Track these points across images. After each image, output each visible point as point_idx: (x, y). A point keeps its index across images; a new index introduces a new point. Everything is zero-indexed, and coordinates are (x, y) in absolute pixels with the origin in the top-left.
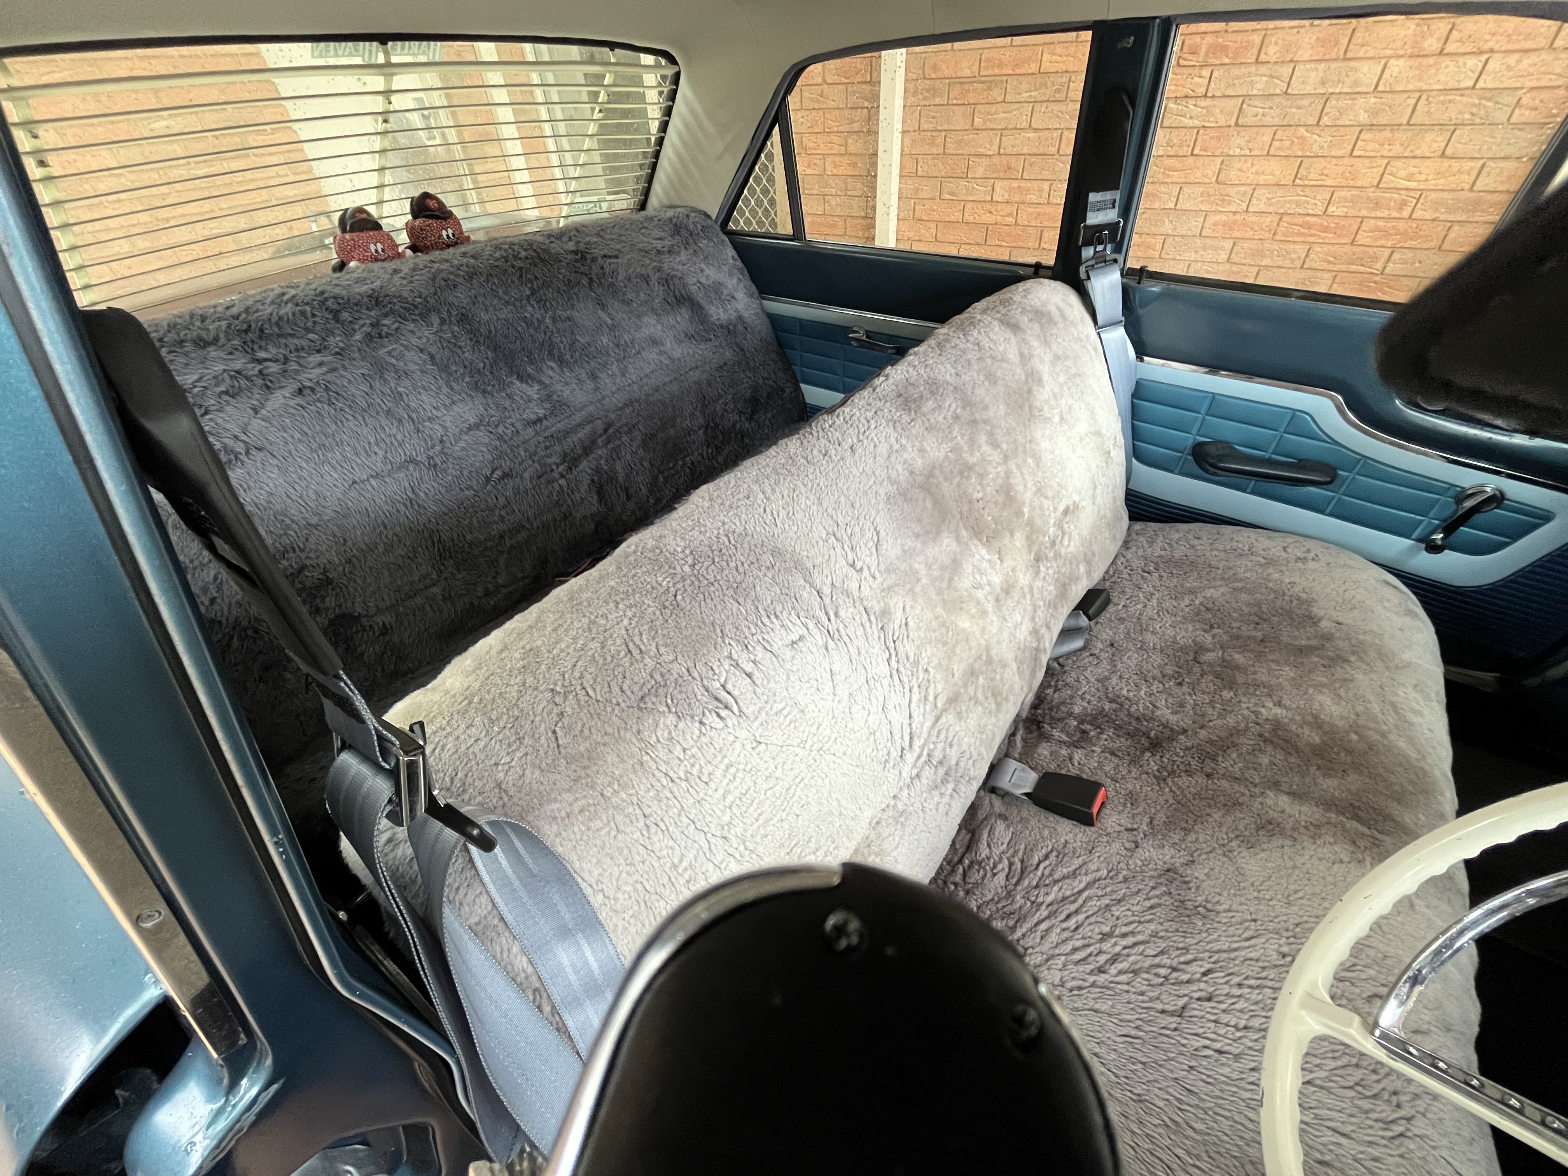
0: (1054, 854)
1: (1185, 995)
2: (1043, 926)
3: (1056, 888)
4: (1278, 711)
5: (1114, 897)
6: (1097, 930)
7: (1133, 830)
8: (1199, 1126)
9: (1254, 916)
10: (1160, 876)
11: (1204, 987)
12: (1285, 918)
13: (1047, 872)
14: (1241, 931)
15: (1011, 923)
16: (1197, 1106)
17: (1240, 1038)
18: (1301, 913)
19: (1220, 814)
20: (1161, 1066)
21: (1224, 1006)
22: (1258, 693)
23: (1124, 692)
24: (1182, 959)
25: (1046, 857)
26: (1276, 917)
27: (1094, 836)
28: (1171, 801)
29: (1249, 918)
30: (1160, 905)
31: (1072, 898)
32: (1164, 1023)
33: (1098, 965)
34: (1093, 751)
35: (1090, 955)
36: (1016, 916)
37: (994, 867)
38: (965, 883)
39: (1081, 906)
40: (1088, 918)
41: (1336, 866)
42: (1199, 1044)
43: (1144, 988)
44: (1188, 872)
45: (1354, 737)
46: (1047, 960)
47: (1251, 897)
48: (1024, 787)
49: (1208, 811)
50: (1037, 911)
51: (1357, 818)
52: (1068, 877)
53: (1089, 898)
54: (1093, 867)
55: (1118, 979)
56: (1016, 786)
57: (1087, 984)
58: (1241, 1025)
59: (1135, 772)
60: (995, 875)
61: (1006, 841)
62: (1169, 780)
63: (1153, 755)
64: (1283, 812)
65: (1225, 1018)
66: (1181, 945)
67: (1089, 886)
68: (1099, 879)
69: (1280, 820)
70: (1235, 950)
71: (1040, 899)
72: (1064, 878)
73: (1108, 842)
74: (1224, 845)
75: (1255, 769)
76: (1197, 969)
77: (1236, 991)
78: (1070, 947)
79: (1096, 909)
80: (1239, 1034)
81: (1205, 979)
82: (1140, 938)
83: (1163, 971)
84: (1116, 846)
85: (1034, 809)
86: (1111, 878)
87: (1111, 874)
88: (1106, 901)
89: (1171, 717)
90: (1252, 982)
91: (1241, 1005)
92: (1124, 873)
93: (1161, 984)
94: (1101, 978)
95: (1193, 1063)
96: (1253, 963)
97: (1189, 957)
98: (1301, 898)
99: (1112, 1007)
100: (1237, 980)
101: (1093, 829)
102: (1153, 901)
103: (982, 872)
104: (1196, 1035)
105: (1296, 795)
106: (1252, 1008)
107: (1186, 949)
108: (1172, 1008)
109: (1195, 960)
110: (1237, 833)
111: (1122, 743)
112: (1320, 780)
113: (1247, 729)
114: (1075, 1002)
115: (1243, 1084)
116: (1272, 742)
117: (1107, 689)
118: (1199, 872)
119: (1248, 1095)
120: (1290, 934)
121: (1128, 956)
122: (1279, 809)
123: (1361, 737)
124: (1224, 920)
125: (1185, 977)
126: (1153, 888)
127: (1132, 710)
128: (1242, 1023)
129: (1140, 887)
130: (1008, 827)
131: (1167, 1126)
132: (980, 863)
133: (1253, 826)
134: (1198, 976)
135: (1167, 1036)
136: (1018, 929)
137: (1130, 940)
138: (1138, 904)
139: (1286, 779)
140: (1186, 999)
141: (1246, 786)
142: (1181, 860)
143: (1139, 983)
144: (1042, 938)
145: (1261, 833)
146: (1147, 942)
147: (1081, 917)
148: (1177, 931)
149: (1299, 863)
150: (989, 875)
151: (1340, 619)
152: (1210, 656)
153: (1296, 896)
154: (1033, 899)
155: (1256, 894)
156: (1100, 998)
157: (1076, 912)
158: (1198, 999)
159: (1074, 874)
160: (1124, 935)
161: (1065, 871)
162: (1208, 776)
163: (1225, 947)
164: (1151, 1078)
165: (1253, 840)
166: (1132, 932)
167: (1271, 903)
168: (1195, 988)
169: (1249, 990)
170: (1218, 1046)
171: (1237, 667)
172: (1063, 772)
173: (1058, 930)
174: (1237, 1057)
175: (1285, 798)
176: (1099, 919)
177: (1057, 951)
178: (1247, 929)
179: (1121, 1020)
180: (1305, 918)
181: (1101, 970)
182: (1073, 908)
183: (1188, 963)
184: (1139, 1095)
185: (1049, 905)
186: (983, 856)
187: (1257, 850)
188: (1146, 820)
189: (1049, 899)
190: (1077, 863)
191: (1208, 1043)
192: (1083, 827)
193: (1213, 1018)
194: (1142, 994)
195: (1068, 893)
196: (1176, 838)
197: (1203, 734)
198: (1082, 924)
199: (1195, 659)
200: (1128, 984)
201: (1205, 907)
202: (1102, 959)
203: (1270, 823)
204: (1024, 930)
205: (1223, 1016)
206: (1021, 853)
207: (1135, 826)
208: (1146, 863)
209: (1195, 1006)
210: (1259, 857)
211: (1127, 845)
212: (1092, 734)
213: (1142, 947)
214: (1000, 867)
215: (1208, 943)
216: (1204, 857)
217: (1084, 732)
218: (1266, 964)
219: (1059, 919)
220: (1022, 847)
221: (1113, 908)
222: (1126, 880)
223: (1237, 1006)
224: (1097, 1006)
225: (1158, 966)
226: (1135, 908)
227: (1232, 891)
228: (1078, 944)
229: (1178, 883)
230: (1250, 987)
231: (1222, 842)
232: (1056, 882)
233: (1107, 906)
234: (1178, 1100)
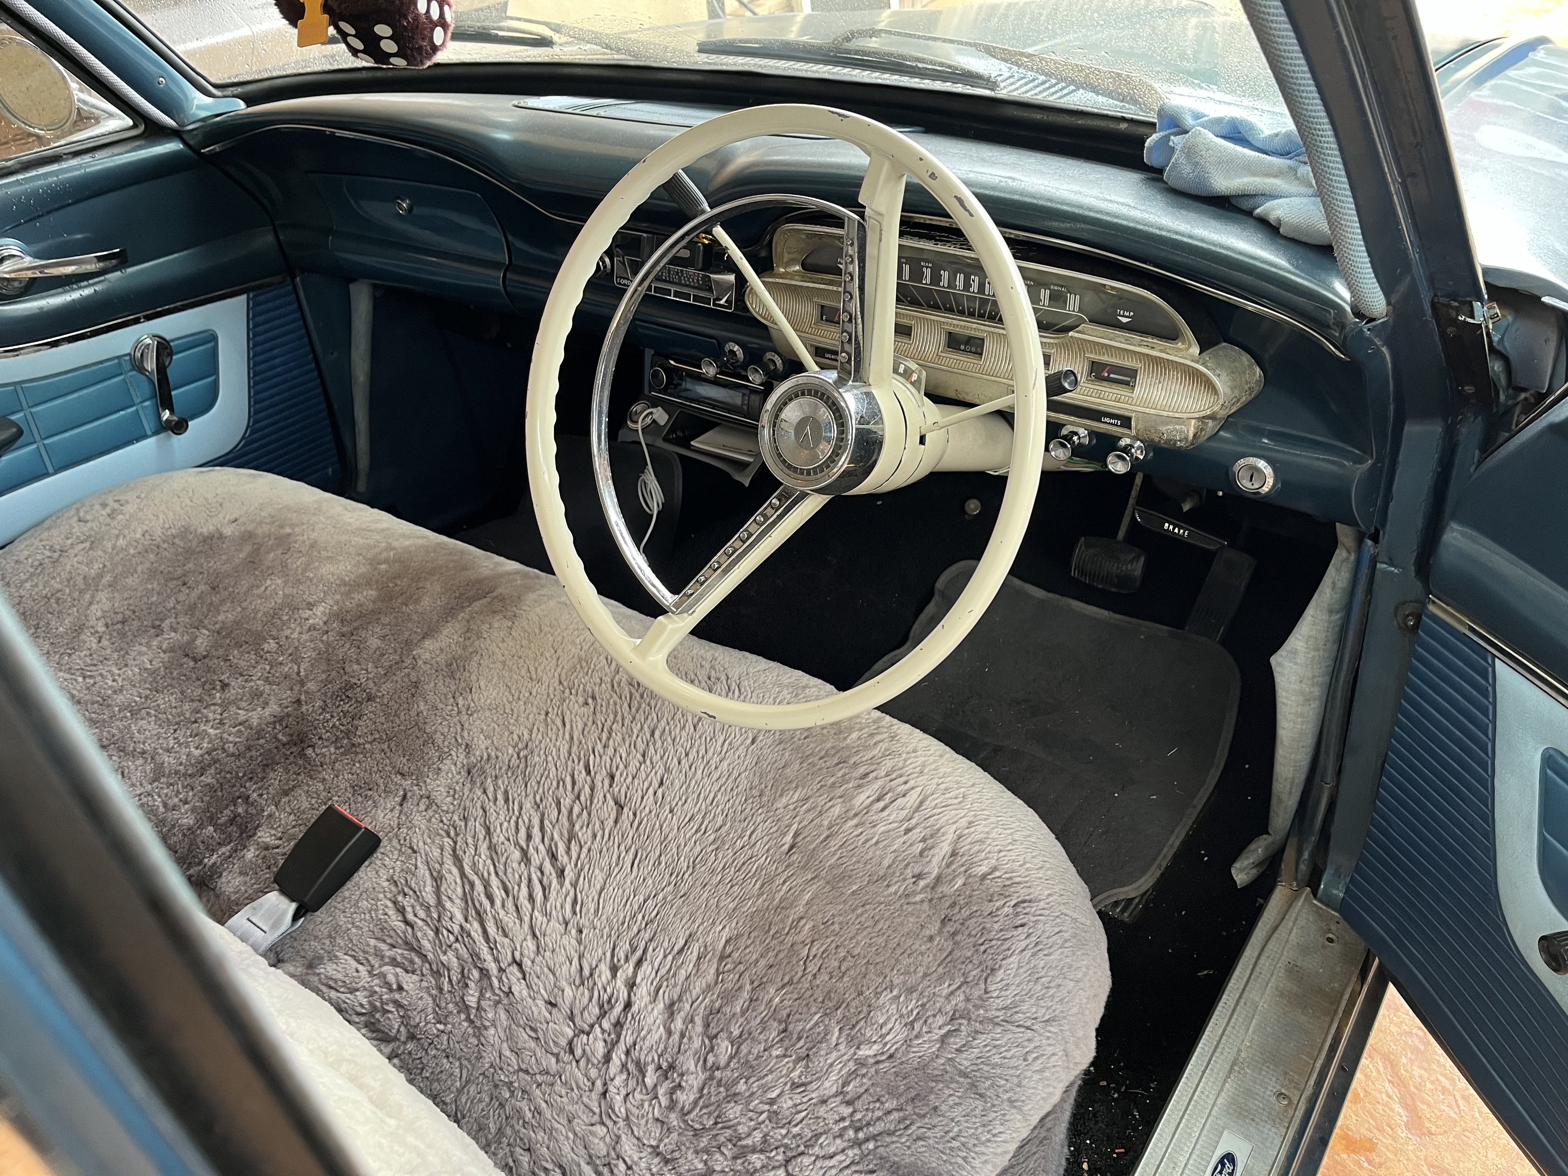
0: (400, 898)
1: (605, 796)
2: (492, 930)
3: (448, 905)
4: (319, 610)
5: (481, 837)
6: (515, 865)
7: (404, 797)
8: (720, 820)
9: (543, 712)
10: (473, 782)
11: (601, 778)
12: (551, 689)
13: (422, 914)
14: (554, 728)
15: (476, 974)
16: (703, 818)
17: (652, 763)
18: (551, 675)
19: (422, 704)
20: (665, 839)
21: (621, 767)
22: (285, 618)
23: (197, 753)
24: (569, 787)
25: (401, 911)
26: (548, 695)
27: (395, 842)
28: (385, 746)
29: (543, 717)
30: (506, 792)
31: (467, 887)
32: (627, 824)
33: (554, 875)
34: (270, 816)
35: (541, 882)
36: (469, 965)
37: (388, 985)
38: (396, 1039)
39: (482, 878)
40: (497, 874)
41: (513, 633)
42: (652, 798)
43: (589, 832)
44: (478, 753)
45: (383, 567)
46: (534, 935)
47: (523, 708)
48: (284, 913)
49: (413, 713)
50: (469, 935)
51: (471, 600)
52: (438, 888)
53: (474, 865)
54: (436, 853)
55: (574, 855)
56: (275, 925)
57: (572, 893)
58: (641, 759)
59: (328, 775)
60: (400, 988)
61: (354, 964)
62: (356, 740)
63: (313, 747)
64: (442, 650)
65: (632, 769)
66: (555, 784)
67: (458, 862)
68: (454, 850)
69: (449, 656)
70: (572, 738)
71: (456, 929)
72: (438, 892)
73: (409, 829)
74: (459, 712)
75: (383, 655)
76: (581, 777)
77: (610, 752)
78: (526, 902)
79: (489, 862)
80: (648, 762)
81: (592, 773)
82: (536, 822)
83: (576, 809)
84: (418, 820)
85: (321, 915)
86: (457, 835)
87: (452, 833)
88: (483, 848)
89: (267, 712)
90: (604, 736)
91: (623, 751)
92: (456, 818)
93: (589, 814)
94: (569, 874)
95: (668, 808)
96: (587, 729)
97: (568, 780)
98: (536, 670)
99: (602, 870)
100: (599, 747)
101: (384, 842)
102: (500, 797)
103: (390, 1007)
104: (642, 798)
105: (429, 633)
106: (627, 744)
107: (561, 781)
108: (615, 812)
109: (573, 777)
110: (450, 695)
111: (276, 778)
112: (420, 609)
113: (328, 644)
114: (588, 910)
115: (690, 774)
116: (356, 629)
117: (177, 772)
118: (481, 744)
119: (699, 772)
120: (567, 691)
121: (552, 839)
122: (438, 652)
123: (386, 561)
124: (540, 736)
125: (587, 789)
126: (485, 792)
127: (231, 748)
128: (639, 756)
129: (479, 805)
130: (333, 958)
131: (717, 849)
132: (375, 1009)
133: (448, 680)
134: (588, 778)
135: (640, 824)
136: (486, 965)
137: (536, 832)
138: (498, 816)
139: (408, 633)
140: (608, 796)
141: (400, 669)
142: (462, 756)
143: (584, 835)
144: (506, 936)
145: (458, 675)
146: (543, 815)
147: (495, 882)
148: (539, 783)
149: (501, 658)
150: (397, 996)
151: (232, 518)
152: (202, 642)
153: (533, 673)
154: (452, 938)
155: (521, 703)
156: (590, 882)
157: (487, 885)
158: (611, 786)
159: (438, 879)
160: (529, 837)
161: (429, 889)
162: (370, 698)
163: (567, 746)
164: (675, 850)
165: (463, 685)
166: (528, 829)
167: (534, 693)
168: (600, 784)
169: (611, 741)
170: (656, 784)
171: (237, 623)
172: (281, 862)
173: (502, 913)
174: (667, 770)
175: (427, 643)
176: (503, 860)
177: (527, 919)
178: (553, 722)
179: (617, 865)
180: (556, 675)
181: (561, 873)
182: (479, 887)
183: (574, 783)
184: (688, 867)
185: (466, 920)
186: (364, 1001)
187: (475, 686)
188: (398, 779)
189: (459, 917)
190: (423, 870)
191: (651, 791)
192: (378, 854)
193: (630, 779)
194: (595, 836)
195: (459, 890)
196: (434, 754)
197: (311, 686)
198: (503, 882)
199: (195, 660)
200: (581, 847)
201: (520, 750)
202: (548, 867)
203: (451, 665)
204: (489, 958)
205: (630, 768)
206: (383, 946)
207: (402, 793)
208: (452, 792)
209: (617, 790)
210: (483, 687)
211: (422, 807)
212: (240, 810)
213: (546, 822)
214: (391, 978)
215: (559, 757)
216: (465, 734)
217: (232, 821)
218: (591, 719)
219: (488, 908)
220: (372, 942)
221: (494, 841)
222: (465, 819)
223: (624, 756)
224: (598, 887)
225: (571, 812)
226: (502, 818)
227: (512, 721)
228: (524, 891)
229: (487, 767)
230: (608, 739)
231: (454, 713)
232: (439, 902)
233: (489, 848)
234: (696, 832)
